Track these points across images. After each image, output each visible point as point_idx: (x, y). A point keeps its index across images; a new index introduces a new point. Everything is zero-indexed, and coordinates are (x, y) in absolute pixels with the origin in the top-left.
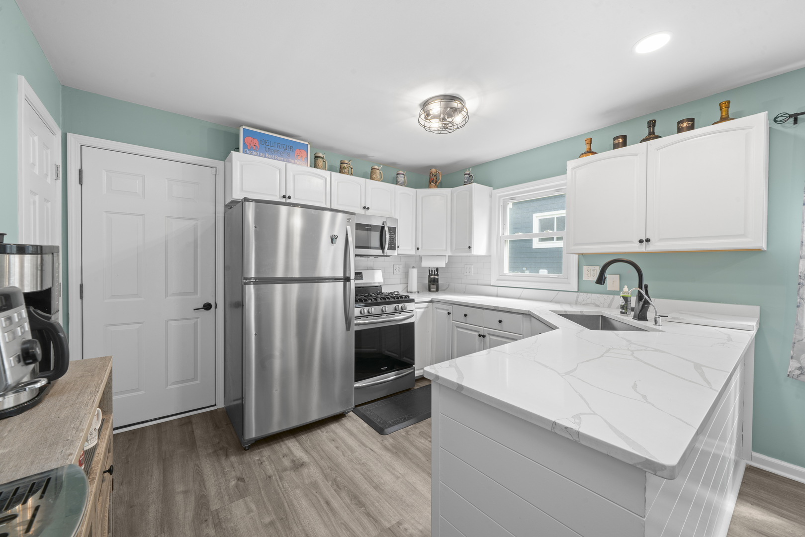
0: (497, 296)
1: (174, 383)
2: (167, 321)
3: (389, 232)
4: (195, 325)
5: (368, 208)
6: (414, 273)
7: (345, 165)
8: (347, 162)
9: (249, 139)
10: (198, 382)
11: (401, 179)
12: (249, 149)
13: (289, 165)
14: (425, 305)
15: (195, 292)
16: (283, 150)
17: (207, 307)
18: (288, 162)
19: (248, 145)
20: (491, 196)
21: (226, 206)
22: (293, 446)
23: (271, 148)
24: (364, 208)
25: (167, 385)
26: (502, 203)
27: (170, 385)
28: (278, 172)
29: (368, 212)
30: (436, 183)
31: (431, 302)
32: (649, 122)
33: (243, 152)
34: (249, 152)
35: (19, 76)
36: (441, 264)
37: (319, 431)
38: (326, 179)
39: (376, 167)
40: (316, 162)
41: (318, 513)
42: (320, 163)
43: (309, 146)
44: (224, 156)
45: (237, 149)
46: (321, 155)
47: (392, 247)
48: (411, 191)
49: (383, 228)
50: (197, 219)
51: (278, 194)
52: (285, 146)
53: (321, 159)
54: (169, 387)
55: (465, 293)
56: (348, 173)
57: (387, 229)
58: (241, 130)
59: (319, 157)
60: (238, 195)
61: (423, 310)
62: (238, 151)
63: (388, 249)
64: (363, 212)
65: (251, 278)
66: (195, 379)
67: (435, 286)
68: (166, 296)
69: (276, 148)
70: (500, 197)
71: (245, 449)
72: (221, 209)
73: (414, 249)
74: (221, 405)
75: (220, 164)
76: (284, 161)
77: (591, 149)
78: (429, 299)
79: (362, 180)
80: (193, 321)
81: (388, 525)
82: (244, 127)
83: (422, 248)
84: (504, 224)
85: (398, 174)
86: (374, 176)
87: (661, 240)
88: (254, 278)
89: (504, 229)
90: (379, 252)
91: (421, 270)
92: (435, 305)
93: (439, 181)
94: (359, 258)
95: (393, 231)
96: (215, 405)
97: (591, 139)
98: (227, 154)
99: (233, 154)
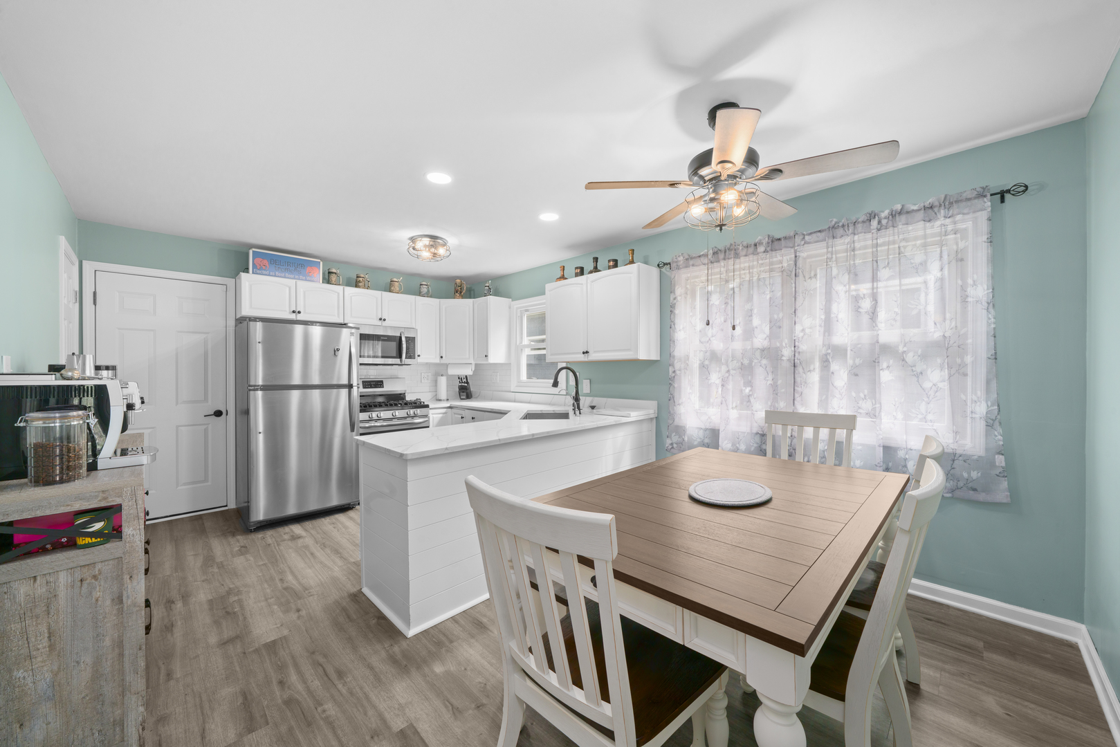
0: (515, 401)
1: (185, 484)
2: (177, 427)
3: (406, 341)
4: (206, 431)
5: (384, 320)
6: (443, 381)
7: (361, 279)
8: (362, 276)
9: (258, 260)
10: (209, 483)
11: (424, 289)
12: (258, 270)
13: (300, 283)
14: (444, 410)
15: (206, 399)
16: (293, 268)
17: (218, 414)
18: (299, 279)
19: (258, 265)
20: (510, 308)
21: (236, 320)
22: (296, 529)
23: (282, 267)
24: (380, 319)
25: (177, 486)
26: (519, 314)
27: (181, 486)
28: (288, 289)
29: (385, 324)
30: (461, 292)
31: (450, 407)
32: (594, 258)
33: (253, 273)
34: (258, 271)
35: (61, 236)
36: (468, 371)
37: (323, 519)
38: (338, 294)
39: (395, 280)
40: (328, 278)
41: (303, 559)
42: (333, 278)
43: (321, 263)
44: (235, 275)
45: (246, 270)
46: (334, 270)
47: (411, 355)
48: (434, 302)
49: (400, 338)
50: (208, 333)
51: (287, 309)
52: (296, 265)
53: (334, 275)
54: (179, 488)
55: (492, 399)
56: (364, 287)
57: (403, 339)
58: (251, 252)
59: (333, 273)
60: (246, 311)
61: (441, 415)
62: (248, 272)
63: (406, 358)
64: (379, 323)
65: (258, 386)
66: (206, 480)
67: (465, 394)
68: (177, 404)
69: (286, 267)
70: (517, 308)
71: (251, 531)
72: (232, 323)
73: (439, 357)
74: (232, 505)
75: (231, 282)
76: (294, 278)
77: (563, 275)
78: (448, 405)
79: (378, 293)
80: (205, 427)
81: (353, 561)
82: (254, 249)
83: (446, 356)
84: (522, 334)
85: (421, 285)
86: (392, 288)
87: (595, 352)
88: (262, 386)
89: (522, 338)
90: (397, 361)
91: (450, 378)
92: (454, 410)
93: (464, 291)
94: (363, 367)
95: (411, 341)
96: (226, 506)
97: (564, 267)
98: (237, 274)
99: (243, 275)
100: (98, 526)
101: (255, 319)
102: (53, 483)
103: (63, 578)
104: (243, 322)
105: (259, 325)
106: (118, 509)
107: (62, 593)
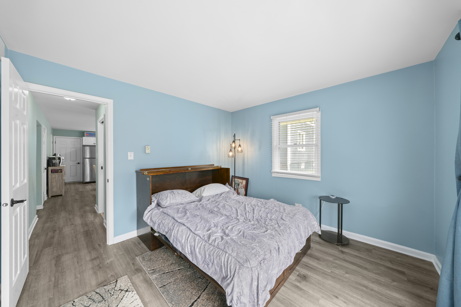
1: (72, 176)
2: (71, 166)
4: (76, 167)
15: (76, 161)
17: (79, 163)
19: (87, 135)
23: (92, 135)
28: (93, 139)
33: (86, 137)
45: (84, 136)
51: (93, 143)
58: (85, 133)
60: (84, 144)
68: (71, 161)
71: (84, 184)
72: (81, 146)
75: (81, 138)
88: (88, 158)
98: (82, 137)
99: (83, 137)
100: (60, 171)
101: (87, 146)
102: (55, 166)
103: (57, 175)
104: (84, 146)
105: (88, 147)
106: (62, 169)
107: (57, 177)
